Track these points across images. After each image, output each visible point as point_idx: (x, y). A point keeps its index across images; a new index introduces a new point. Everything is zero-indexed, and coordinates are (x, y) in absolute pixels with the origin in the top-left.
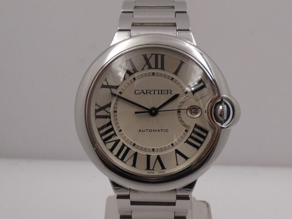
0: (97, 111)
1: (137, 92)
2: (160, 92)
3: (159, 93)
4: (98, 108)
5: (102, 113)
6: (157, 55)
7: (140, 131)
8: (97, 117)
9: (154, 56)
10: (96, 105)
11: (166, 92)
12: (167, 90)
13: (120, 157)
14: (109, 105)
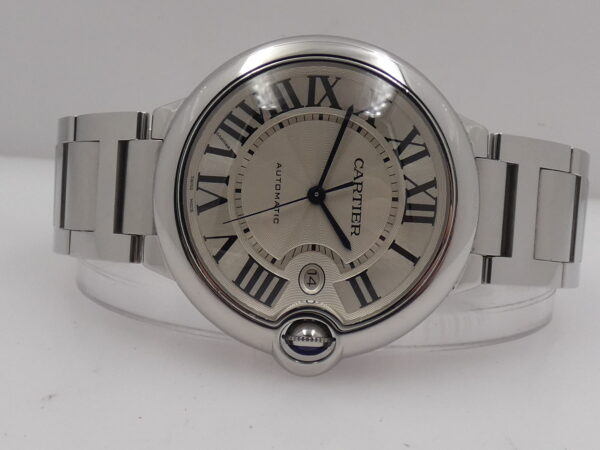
0: (325, 79)
1: (359, 163)
2: (357, 211)
3: (354, 208)
4: (331, 81)
5: (320, 90)
6: (433, 208)
7: (279, 166)
8: (312, 79)
9: (433, 202)
10: (338, 79)
11: (356, 224)
12: (359, 226)
13: (229, 123)
14: (335, 105)
